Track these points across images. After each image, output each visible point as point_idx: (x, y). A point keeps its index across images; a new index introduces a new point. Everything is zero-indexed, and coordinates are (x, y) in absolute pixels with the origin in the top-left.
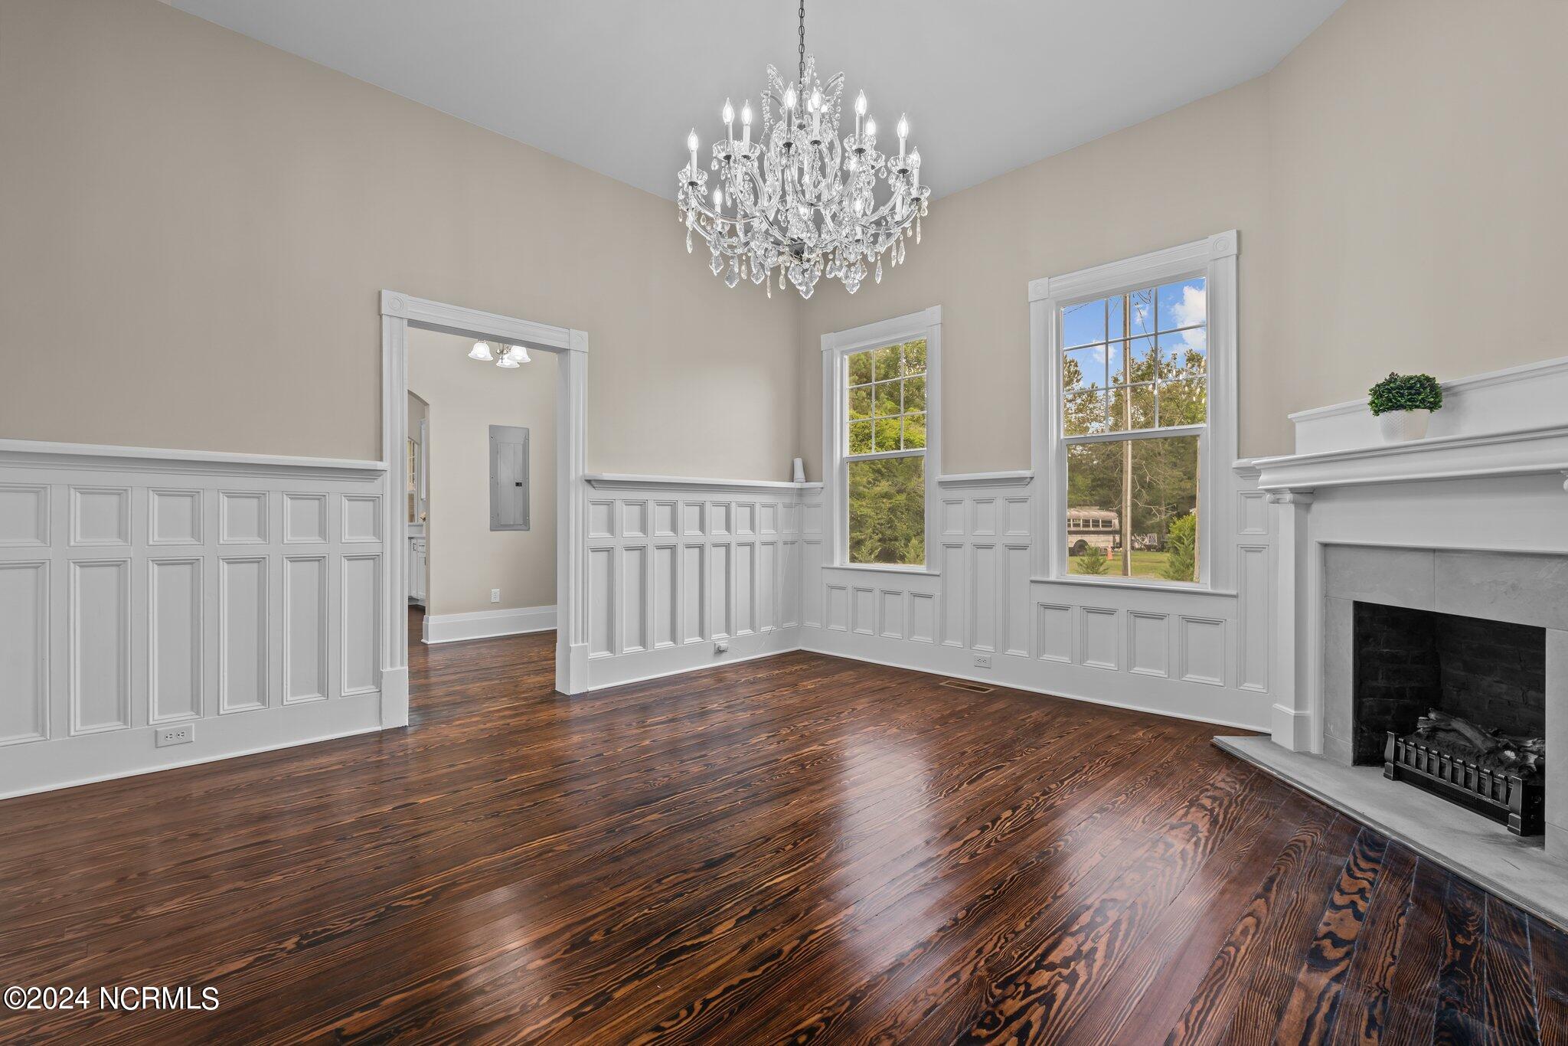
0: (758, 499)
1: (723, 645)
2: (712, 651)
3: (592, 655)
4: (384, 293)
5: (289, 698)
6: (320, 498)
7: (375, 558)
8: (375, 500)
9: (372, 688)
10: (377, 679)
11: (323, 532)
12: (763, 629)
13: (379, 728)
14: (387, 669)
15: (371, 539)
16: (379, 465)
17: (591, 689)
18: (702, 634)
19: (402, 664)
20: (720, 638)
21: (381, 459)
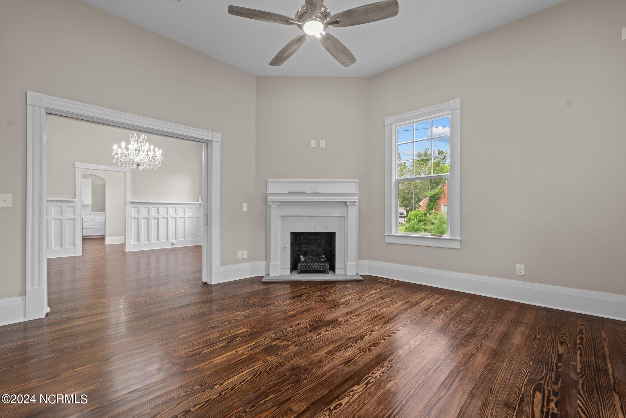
0: (186, 207)
1: (174, 242)
2: (171, 244)
3: (132, 243)
4: (76, 163)
5: (53, 248)
6: (61, 207)
7: (74, 220)
8: (74, 207)
9: (73, 247)
10: (74, 245)
11: (61, 214)
12: (188, 239)
13: (75, 256)
14: (77, 243)
15: (73, 215)
16: (74, 200)
17: (132, 251)
18: (167, 239)
19: (81, 242)
20: (174, 241)
21: (75, 198)
